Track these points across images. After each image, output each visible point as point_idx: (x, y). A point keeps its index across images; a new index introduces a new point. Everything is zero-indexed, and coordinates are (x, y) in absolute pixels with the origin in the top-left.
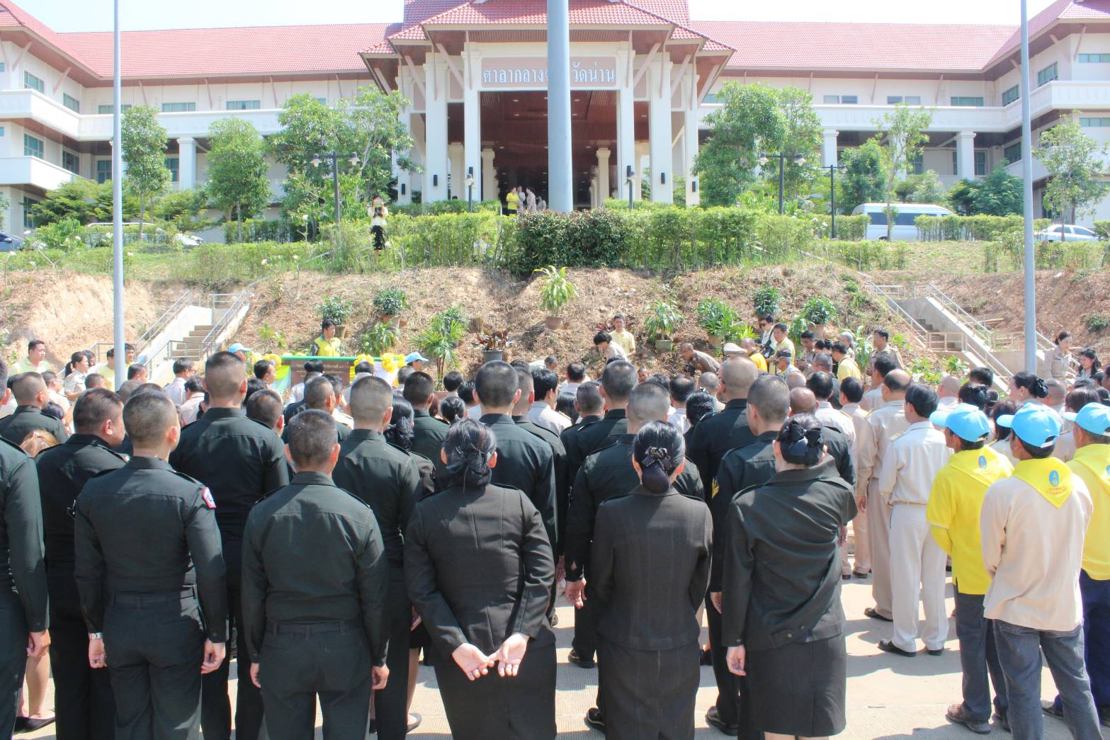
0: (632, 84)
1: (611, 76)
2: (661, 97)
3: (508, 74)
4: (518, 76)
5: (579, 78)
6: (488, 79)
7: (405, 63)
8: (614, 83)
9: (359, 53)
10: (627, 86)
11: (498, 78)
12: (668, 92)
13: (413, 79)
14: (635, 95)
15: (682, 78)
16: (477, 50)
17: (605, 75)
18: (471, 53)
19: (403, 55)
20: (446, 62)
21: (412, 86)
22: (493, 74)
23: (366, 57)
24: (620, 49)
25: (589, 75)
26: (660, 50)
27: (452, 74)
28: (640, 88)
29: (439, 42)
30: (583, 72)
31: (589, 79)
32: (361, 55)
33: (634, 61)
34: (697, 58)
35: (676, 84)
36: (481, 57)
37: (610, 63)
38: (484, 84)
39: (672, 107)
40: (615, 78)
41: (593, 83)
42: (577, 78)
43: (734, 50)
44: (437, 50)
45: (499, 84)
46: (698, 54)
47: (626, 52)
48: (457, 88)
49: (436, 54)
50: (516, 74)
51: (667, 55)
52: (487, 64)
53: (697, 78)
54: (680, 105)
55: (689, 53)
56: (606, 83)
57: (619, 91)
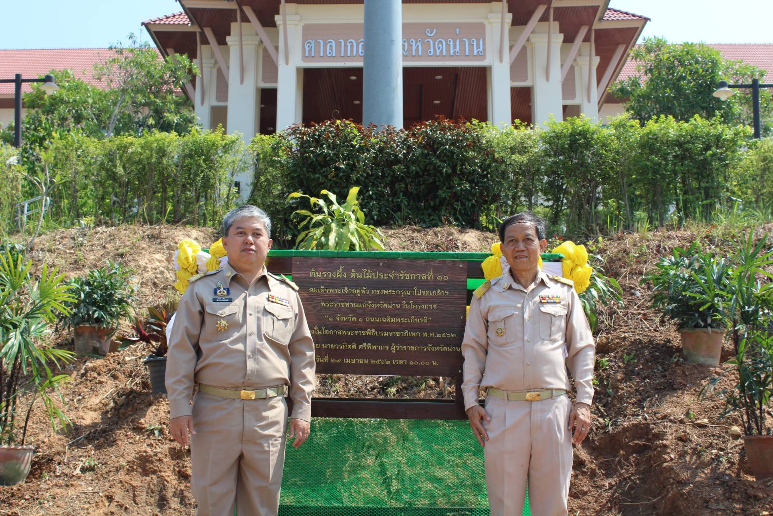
0: (507, 59)
1: (478, 47)
2: (548, 79)
3: (338, 45)
4: (352, 46)
5: (435, 50)
6: (310, 51)
7: (205, 41)
8: (482, 56)
9: (143, 24)
10: (501, 61)
11: (325, 51)
12: (557, 74)
13: (216, 62)
14: (513, 78)
15: (575, 60)
16: (296, 14)
17: (471, 45)
18: (288, 17)
19: (201, 27)
20: (257, 34)
21: (215, 71)
22: (318, 45)
23: (153, 29)
24: (491, 12)
25: (448, 45)
26: (544, 18)
27: (265, 50)
28: (519, 66)
29: (246, 5)
30: (441, 42)
31: (448, 50)
32: (147, 25)
33: (510, 31)
34: (597, 31)
35: (567, 67)
36: (302, 24)
37: (478, 31)
38: (305, 58)
39: (564, 98)
40: (484, 50)
41: (455, 57)
42: (432, 50)
43: (647, 20)
44: (245, 19)
45: (325, 58)
46: (597, 26)
47: (500, 15)
48: (270, 68)
49: (244, 24)
50: (349, 45)
51: (555, 26)
52: (309, 32)
53: (596, 60)
54: (573, 96)
55: (586, 24)
56: (472, 57)
57: (490, 68)
